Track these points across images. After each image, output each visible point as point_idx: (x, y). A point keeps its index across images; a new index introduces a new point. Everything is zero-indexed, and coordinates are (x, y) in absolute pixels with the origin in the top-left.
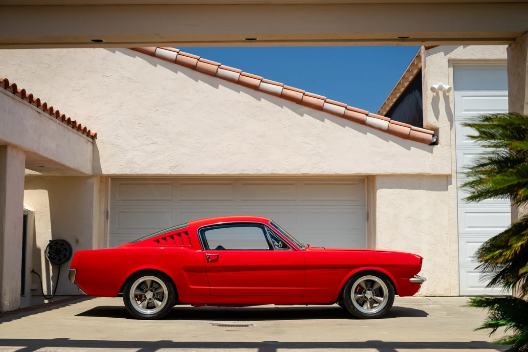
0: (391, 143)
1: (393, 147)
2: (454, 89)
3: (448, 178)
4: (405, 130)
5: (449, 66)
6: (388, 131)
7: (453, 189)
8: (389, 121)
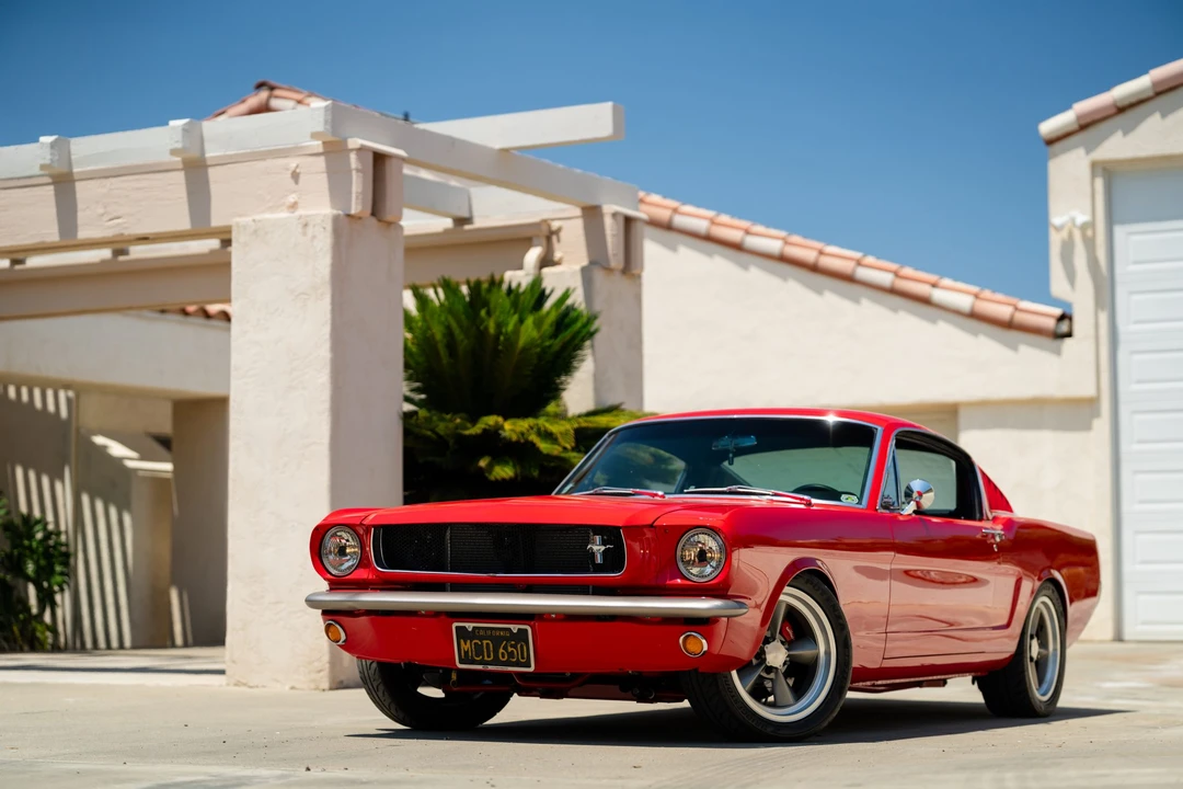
0: (981, 339)
1: (985, 346)
2: (1111, 221)
3: (1091, 404)
4: (1004, 312)
5: (1094, 176)
6: (974, 315)
7: (1102, 425)
8: (976, 296)
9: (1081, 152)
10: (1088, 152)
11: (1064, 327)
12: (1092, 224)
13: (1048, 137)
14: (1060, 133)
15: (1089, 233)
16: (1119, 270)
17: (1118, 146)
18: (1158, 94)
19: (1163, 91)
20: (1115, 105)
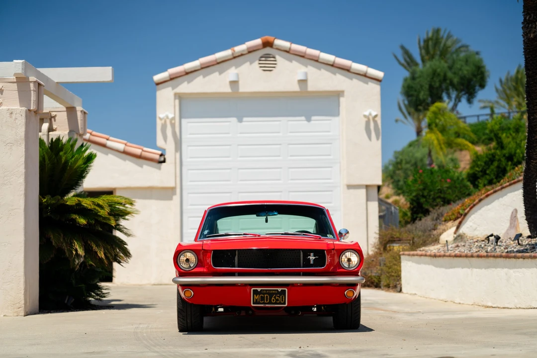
0: (127, 162)
1: (129, 165)
2: (181, 118)
3: (173, 189)
4: (138, 151)
5: (175, 99)
6: (125, 152)
7: (176, 198)
8: (126, 145)
9: (170, 89)
10: (173, 89)
11: (162, 159)
12: (174, 118)
13: (157, 82)
14: (162, 81)
15: (173, 122)
16: (183, 136)
17: (185, 87)
18: (202, 68)
19: (204, 67)
20: (185, 71)
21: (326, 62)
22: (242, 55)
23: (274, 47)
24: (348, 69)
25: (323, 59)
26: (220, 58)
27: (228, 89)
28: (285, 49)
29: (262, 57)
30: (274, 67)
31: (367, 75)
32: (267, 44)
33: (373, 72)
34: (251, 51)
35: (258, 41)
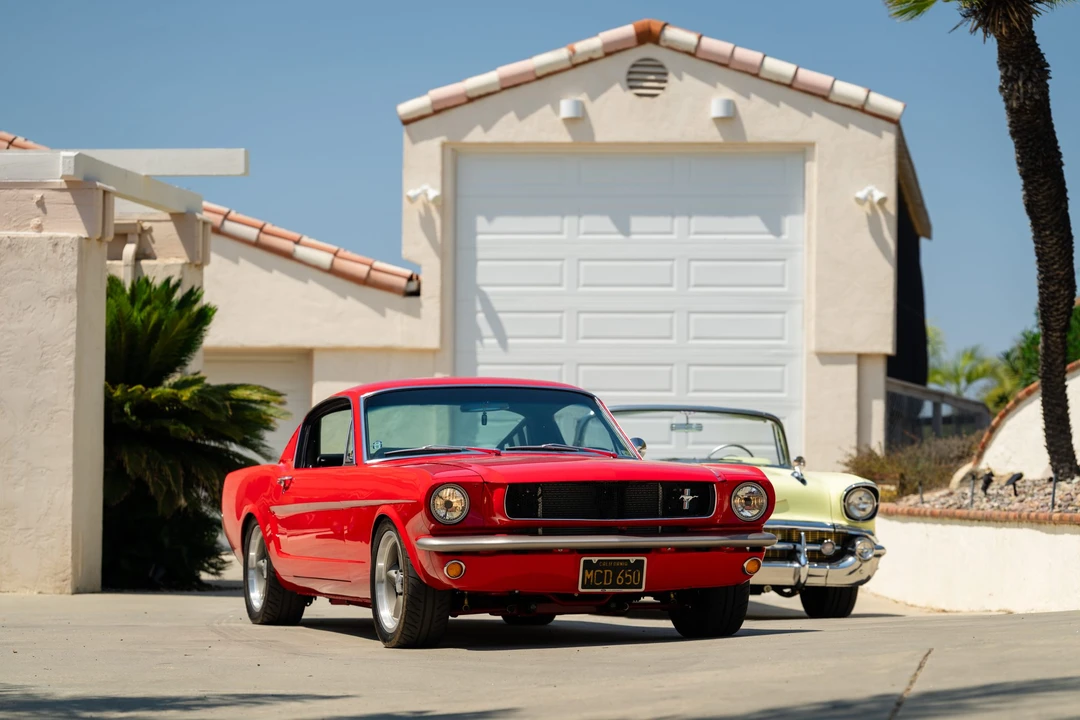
3: (436, 354)
4: (361, 270)
5: (444, 153)
6: (332, 271)
8: (335, 254)
10: (439, 136)
11: (413, 286)
12: (443, 198)
13: (405, 118)
14: (416, 115)
18: (503, 89)
19: (509, 85)
20: (464, 94)
21: (775, 79)
22: (591, 60)
23: (662, 43)
24: (825, 94)
25: (770, 73)
26: (541, 67)
27: (564, 136)
28: (686, 49)
29: (634, 66)
30: (662, 88)
31: (867, 108)
32: (646, 36)
33: (880, 101)
34: (611, 51)
35: (628, 30)
